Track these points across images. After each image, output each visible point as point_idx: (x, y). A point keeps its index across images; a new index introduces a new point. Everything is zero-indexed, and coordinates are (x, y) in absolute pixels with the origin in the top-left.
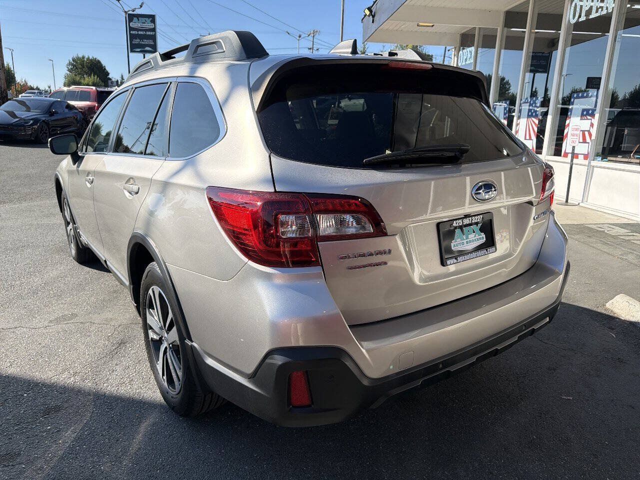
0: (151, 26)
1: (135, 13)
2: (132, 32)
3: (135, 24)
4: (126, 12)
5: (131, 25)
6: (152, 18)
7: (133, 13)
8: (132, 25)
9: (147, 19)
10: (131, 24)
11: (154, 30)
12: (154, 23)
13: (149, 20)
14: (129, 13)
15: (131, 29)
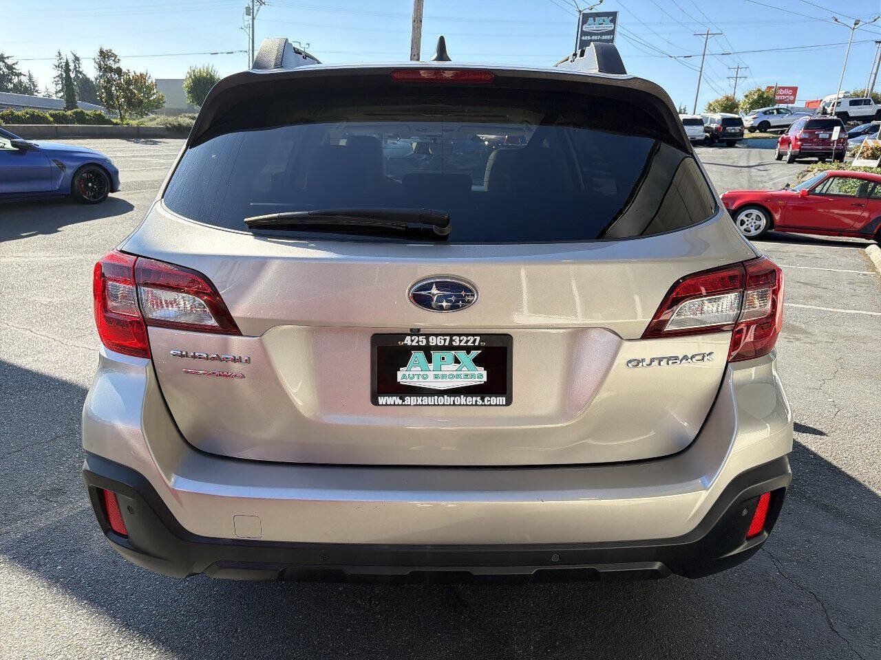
0: (610, 27)
1: (593, 11)
2: (583, 38)
3: (590, 27)
4: (580, 11)
5: (584, 29)
6: (613, 16)
7: (590, 11)
8: (586, 28)
9: (605, 18)
10: (584, 27)
11: (612, 32)
12: (615, 24)
13: (607, 19)
14: (585, 12)
15: (584, 33)
